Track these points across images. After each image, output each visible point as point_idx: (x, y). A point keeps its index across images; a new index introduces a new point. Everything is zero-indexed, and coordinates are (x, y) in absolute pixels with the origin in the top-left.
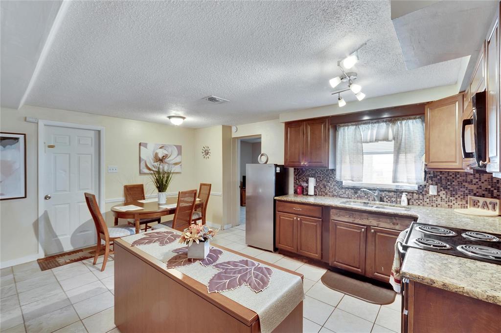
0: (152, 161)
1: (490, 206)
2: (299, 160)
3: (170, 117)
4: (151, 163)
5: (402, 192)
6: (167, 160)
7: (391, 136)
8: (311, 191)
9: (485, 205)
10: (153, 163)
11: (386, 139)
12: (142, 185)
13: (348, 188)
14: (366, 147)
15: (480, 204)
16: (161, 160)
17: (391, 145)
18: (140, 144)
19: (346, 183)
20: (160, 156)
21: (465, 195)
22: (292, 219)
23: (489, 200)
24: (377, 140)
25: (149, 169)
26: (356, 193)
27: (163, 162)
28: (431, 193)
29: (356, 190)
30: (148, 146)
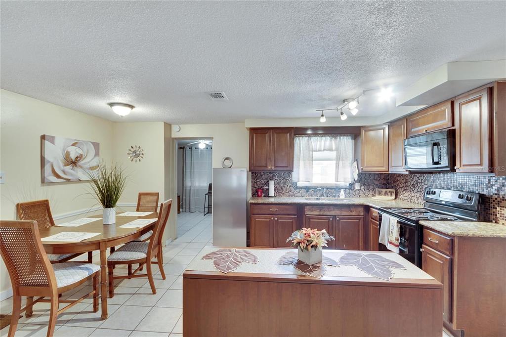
0: (61, 164)
1: (389, 194)
2: (266, 164)
3: (112, 104)
4: (59, 167)
5: (340, 189)
6: (81, 163)
7: (334, 147)
8: (272, 192)
9: (386, 193)
10: (62, 168)
11: (331, 150)
12: (47, 201)
13: (301, 188)
14: (316, 155)
15: (383, 193)
16: (74, 163)
17: (333, 154)
18: (43, 138)
19: (300, 184)
20: (73, 157)
21: (374, 188)
22: (268, 220)
23: (388, 190)
24: (324, 150)
25: (58, 176)
26: (308, 191)
27: (76, 166)
28: (356, 188)
29: (307, 189)
30: (56, 141)
